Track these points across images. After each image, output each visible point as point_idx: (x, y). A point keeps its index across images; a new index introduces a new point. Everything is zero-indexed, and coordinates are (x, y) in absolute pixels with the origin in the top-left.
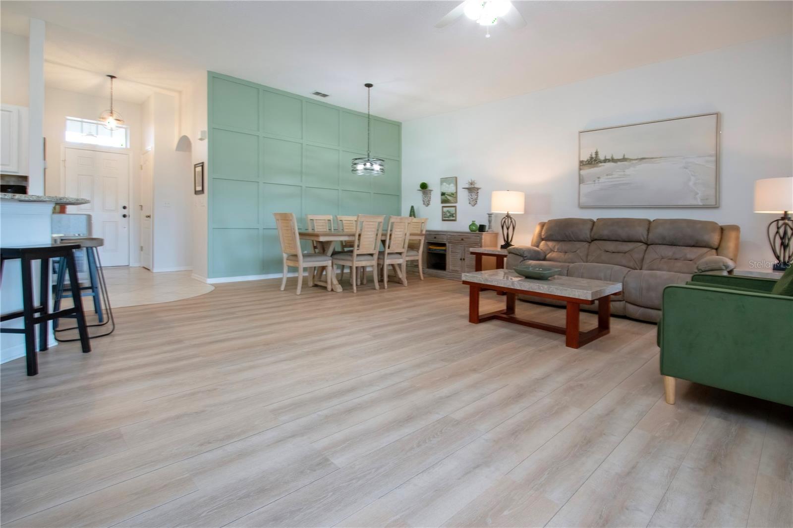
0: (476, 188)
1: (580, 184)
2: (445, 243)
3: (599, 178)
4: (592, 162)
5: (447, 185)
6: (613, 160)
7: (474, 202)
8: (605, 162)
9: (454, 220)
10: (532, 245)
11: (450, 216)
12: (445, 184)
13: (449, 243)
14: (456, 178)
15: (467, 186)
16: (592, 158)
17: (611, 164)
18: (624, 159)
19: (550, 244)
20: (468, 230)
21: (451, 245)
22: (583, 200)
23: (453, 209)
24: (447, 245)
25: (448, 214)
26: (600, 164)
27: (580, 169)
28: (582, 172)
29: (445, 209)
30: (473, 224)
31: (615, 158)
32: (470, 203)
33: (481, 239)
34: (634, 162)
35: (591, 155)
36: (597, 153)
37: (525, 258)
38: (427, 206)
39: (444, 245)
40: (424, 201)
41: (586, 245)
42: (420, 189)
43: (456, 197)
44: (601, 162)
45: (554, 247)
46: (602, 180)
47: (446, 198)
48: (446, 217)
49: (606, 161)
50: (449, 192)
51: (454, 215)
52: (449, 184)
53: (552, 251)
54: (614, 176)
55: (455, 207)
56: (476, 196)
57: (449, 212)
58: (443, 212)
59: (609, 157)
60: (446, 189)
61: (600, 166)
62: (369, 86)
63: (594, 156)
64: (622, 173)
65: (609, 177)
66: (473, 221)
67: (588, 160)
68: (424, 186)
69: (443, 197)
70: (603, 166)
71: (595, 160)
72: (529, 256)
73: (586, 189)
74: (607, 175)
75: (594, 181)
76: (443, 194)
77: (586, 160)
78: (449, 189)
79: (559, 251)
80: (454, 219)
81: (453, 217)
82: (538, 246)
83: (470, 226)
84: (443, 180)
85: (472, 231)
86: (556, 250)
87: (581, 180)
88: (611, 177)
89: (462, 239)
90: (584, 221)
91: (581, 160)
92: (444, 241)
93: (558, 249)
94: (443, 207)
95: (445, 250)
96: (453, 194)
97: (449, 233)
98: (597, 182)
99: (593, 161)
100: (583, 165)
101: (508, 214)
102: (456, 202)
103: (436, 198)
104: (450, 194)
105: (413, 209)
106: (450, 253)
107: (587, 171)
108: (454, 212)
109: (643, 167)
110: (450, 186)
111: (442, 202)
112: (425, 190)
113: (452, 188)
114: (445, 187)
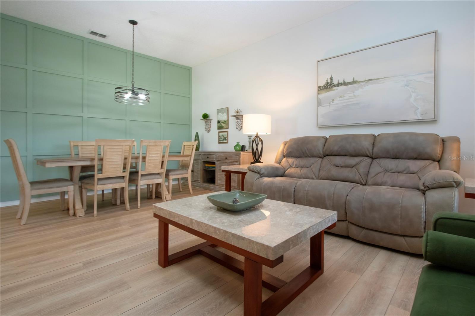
0: (241, 115)
1: (318, 106)
2: (215, 161)
3: (333, 100)
4: (327, 86)
5: (222, 115)
6: (345, 84)
7: (240, 127)
8: (338, 86)
9: (227, 143)
10: (276, 162)
11: (224, 139)
12: (220, 113)
13: (218, 161)
14: (228, 108)
15: (234, 114)
16: (327, 83)
17: (343, 87)
18: (354, 82)
19: (291, 160)
20: (234, 150)
21: (218, 163)
22: (321, 120)
23: (226, 133)
24: (216, 163)
25: (223, 138)
26: (334, 88)
27: (318, 94)
28: (320, 96)
29: (221, 134)
30: (238, 145)
31: (346, 81)
32: (237, 128)
33: (240, 157)
34: (362, 84)
35: (327, 81)
36: (331, 78)
37: (262, 175)
38: (209, 132)
39: (214, 163)
40: (206, 128)
41: (319, 160)
42: (203, 119)
43: (228, 124)
44: (335, 86)
45: (293, 162)
46: (335, 102)
47: (221, 125)
48: (221, 140)
49: (339, 84)
50: (223, 120)
51: (227, 139)
52: (223, 113)
53: (291, 166)
54: (345, 98)
56: (241, 122)
57: (223, 136)
58: (219, 136)
60: (221, 118)
61: (335, 90)
62: (133, 23)
63: (329, 81)
64: (352, 95)
65: (341, 99)
66: (237, 143)
68: (205, 116)
69: (219, 124)
70: (337, 89)
72: (266, 173)
73: (323, 110)
74: (340, 97)
75: (330, 103)
76: (219, 122)
77: (323, 85)
78: (223, 117)
79: (297, 167)
80: (226, 141)
81: (226, 140)
82: (280, 163)
83: (235, 147)
84: (219, 111)
85: (236, 151)
86: (294, 166)
88: (343, 98)
89: (226, 158)
90: (318, 138)
91: (319, 86)
92: (214, 160)
93: (296, 165)
94: (219, 132)
95: (215, 167)
96: (226, 122)
97: (217, 154)
98: (331, 104)
99: (329, 86)
100: (321, 90)
101: (257, 135)
102: (228, 128)
103: (214, 125)
104: (224, 122)
105: (198, 135)
106: (218, 170)
107: (325, 95)
108: (226, 136)
109: (369, 87)
110: (224, 115)
111: (218, 129)
112: (206, 120)
113: (225, 117)
114: (220, 116)
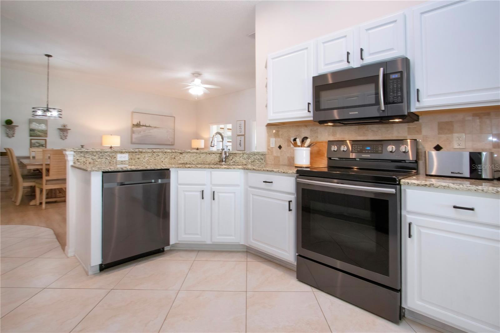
0: (67, 129)
3: (140, 132)
5: (37, 124)
6: (145, 126)
7: (64, 137)
11: (40, 145)
12: (33, 123)
14: (47, 121)
15: (59, 127)
16: (138, 124)
17: (145, 127)
18: (149, 126)
23: (44, 141)
29: (33, 141)
31: (147, 125)
32: (61, 138)
35: (137, 122)
36: (140, 122)
38: (11, 138)
42: (5, 125)
43: (47, 134)
44: (141, 126)
46: (141, 133)
47: (35, 133)
48: (34, 146)
49: (143, 126)
50: (38, 129)
55: (45, 140)
56: (66, 134)
57: (38, 143)
58: (31, 143)
59: (144, 125)
60: (36, 127)
62: (49, 56)
63: (139, 123)
67: (136, 125)
69: (32, 132)
71: (139, 125)
73: (135, 136)
74: (144, 131)
76: (32, 130)
78: (39, 127)
87: (133, 132)
91: (134, 123)
94: (31, 139)
96: (43, 131)
99: (138, 125)
100: (134, 126)
102: (47, 137)
103: (22, 133)
104: (40, 131)
107: (135, 129)
108: (44, 143)
109: (155, 130)
110: (41, 125)
111: (31, 136)
112: (10, 126)
113: (43, 127)
114: (35, 126)
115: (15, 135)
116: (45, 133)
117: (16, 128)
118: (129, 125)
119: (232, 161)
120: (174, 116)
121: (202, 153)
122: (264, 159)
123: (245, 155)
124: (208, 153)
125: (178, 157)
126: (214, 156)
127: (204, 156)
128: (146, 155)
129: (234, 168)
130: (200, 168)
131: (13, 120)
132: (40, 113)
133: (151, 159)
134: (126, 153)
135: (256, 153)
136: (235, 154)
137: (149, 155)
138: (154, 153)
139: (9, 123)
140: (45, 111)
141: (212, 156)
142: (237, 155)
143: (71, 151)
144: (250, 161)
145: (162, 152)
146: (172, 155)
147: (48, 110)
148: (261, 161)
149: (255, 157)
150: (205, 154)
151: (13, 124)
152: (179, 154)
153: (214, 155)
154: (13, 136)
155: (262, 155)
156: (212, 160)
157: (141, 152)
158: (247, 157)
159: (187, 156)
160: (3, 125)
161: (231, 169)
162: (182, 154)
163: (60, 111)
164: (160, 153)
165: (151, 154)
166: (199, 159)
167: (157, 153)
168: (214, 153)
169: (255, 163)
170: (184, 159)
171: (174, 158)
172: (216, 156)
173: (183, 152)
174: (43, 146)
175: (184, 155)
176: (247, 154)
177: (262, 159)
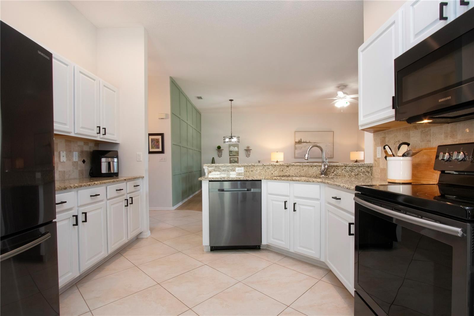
0: (250, 149)
1: (295, 150)
3: (302, 148)
6: (306, 142)
7: (248, 155)
11: (235, 162)
12: (232, 147)
14: (238, 145)
15: (246, 149)
16: (299, 141)
17: (304, 144)
18: (309, 142)
22: (296, 155)
23: (237, 159)
27: (295, 145)
28: (296, 145)
29: (231, 159)
31: (307, 142)
32: (246, 156)
34: (312, 143)
36: (301, 139)
40: (218, 155)
43: (238, 153)
44: (302, 143)
46: (302, 149)
49: (304, 142)
52: (235, 147)
56: (249, 153)
57: (234, 160)
62: (231, 100)
63: (300, 140)
65: (305, 148)
73: (297, 152)
75: (300, 149)
76: (231, 152)
77: (297, 141)
84: (231, 145)
87: (296, 148)
99: (300, 142)
100: (296, 143)
101: (277, 161)
102: (238, 156)
103: (226, 154)
104: (234, 152)
105: (214, 159)
107: (297, 146)
108: (237, 160)
110: (235, 148)
111: (230, 156)
112: (219, 150)
113: (236, 149)
114: (232, 149)
115: (222, 155)
116: (237, 153)
117: (223, 151)
118: (293, 143)
119: (333, 174)
120: (333, 131)
121: (305, 166)
122: (370, 172)
123: (348, 167)
124: (310, 166)
125: (286, 170)
126: (315, 169)
127: (306, 169)
128: (258, 168)
129: (313, 182)
130: (283, 180)
131: (221, 146)
132: (227, 140)
133: (262, 172)
134: (242, 167)
135: (360, 165)
136: (337, 166)
137: (261, 169)
138: (264, 167)
139: (219, 148)
140: (230, 139)
141: (314, 168)
142: (339, 167)
143: (206, 166)
144: (353, 174)
145: (271, 165)
146: (281, 168)
147: (231, 137)
148: (367, 174)
149: (359, 170)
150: (307, 166)
151: (221, 149)
152: (286, 167)
153: (316, 167)
154: (221, 156)
155: (368, 167)
156: (314, 173)
157: (254, 166)
158: (351, 170)
159: (293, 168)
160: (216, 150)
161: (311, 182)
162: (288, 167)
163: (238, 138)
164: (270, 166)
165: (262, 167)
166: (302, 171)
167: (267, 167)
168: (315, 166)
169: (359, 176)
170: (290, 171)
171: (282, 171)
172: (317, 169)
173: (289, 166)
174: (236, 162)
175: (290, 168)
176: (350, 166)
177: (368, 172)
